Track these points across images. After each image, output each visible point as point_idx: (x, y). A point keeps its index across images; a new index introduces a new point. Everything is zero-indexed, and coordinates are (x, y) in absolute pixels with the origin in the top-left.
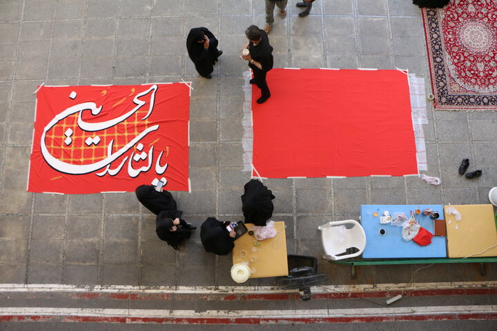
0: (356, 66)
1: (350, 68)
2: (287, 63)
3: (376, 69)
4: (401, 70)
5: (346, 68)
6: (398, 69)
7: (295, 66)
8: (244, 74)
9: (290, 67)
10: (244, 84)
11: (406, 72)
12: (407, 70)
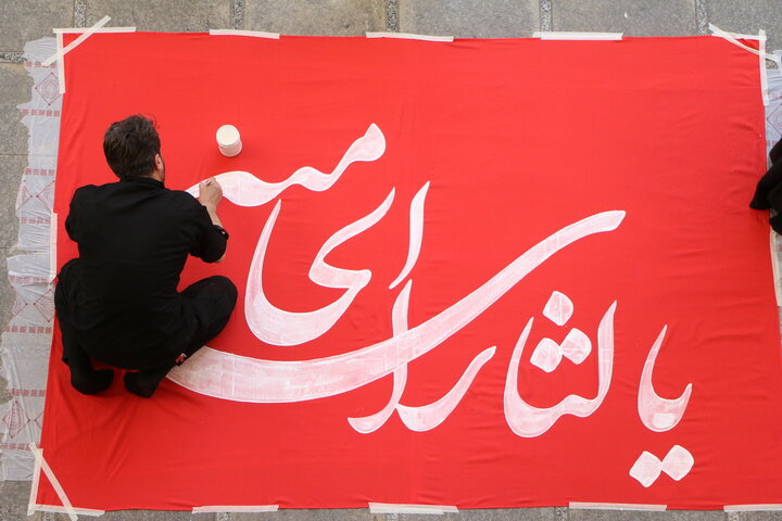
0: (527, 21)
1: (501, 34)
2: (225, 10)
3: (618, 36)
4: (731, 37)
5: (482, 33)
6: (717, 32)
7: (258, 22)
8: (31, 50)
9: (238, 24)
10: (28, 98)
11: (754, 44)
12: (762, 37)
